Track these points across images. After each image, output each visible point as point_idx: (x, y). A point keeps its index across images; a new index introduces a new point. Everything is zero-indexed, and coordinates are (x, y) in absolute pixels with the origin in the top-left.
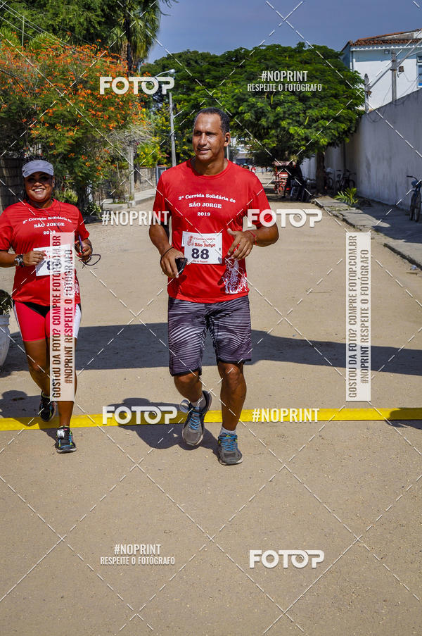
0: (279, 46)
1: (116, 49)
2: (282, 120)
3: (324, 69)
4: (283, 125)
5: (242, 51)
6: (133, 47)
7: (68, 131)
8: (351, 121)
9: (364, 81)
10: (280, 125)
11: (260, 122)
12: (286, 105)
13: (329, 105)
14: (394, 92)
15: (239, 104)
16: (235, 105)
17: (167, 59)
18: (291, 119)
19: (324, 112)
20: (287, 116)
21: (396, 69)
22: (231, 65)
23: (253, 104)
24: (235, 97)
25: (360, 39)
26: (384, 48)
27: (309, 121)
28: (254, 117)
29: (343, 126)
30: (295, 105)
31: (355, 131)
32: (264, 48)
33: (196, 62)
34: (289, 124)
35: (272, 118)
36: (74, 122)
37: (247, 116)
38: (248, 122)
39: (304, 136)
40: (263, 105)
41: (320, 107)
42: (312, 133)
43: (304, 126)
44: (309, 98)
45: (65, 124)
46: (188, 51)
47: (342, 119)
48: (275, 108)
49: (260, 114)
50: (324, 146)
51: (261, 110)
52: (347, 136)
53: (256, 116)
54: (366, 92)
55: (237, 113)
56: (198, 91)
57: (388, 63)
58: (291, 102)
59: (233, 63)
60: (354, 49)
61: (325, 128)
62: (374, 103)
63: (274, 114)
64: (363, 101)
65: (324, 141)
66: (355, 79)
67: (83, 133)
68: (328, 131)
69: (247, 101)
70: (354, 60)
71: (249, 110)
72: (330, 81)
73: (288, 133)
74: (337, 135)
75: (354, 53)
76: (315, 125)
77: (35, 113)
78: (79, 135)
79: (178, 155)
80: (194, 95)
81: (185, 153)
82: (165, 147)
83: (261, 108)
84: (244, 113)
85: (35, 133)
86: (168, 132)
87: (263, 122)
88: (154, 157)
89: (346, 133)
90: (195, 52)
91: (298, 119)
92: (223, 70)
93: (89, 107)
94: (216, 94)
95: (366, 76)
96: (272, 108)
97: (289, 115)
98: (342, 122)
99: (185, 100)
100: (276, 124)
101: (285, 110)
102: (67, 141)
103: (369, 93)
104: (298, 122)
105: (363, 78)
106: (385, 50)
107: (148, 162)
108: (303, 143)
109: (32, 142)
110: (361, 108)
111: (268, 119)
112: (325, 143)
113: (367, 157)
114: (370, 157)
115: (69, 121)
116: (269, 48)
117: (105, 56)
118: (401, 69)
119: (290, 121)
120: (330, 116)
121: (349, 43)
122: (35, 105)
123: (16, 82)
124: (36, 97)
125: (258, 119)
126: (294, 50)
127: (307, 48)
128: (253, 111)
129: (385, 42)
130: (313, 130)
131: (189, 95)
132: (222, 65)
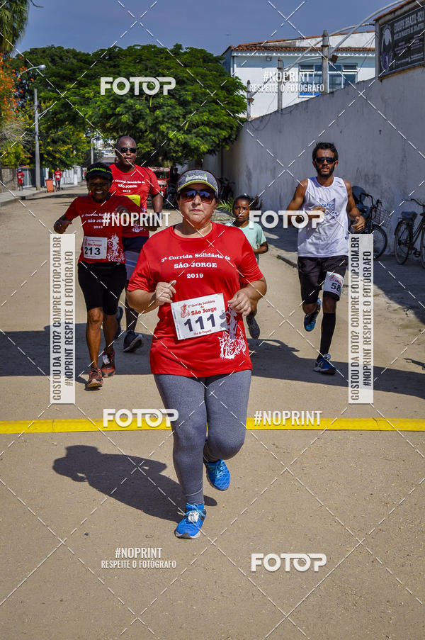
0: (155, 47)
2: (161, 124)
3: (205, 73)
4: (162, 129)
5: (116, 50)
8: (231, 128)
9: (246, 88)
10: (159, 129)
11: (137, 125)
12: (165, 108)
13: (209, 111)
14: (280, 101)
15: (116, 105)
16: (112, 105)
17: (30, 53)
18: (171, 123)
19: (205, 118)
20: (166, 120)
21: (283, 77)
22: (104, 64)
23: (131, 106)
24: (112, 98)
25: (242, 44)
26: (266, 55)
27: (189, 126)
28: (131, 119)
29: (224, 133)
30: (175, 109)
31: (235, 139)
32: (139, 48)
33: (61, 58)
34: (168, 128)
35: (150, 122)
37: (125, 118)
38: (125, 125)
39: (183, 141)
40: (141, 107)
41: (201, 112)
42: (192, 138)
43: (184, 131)
44: (190, 102)
46: (53, 47)
47: (223, 126)
48: (154, 111)
49: (138, 117)
50: (204, 153)
51: (139, 113)
52: (227, 144)
53: (134, 118)
54: (248, 99)
55: (114, 114)
56: (69, 90)
58: (170, 106)
59: (106, 62)
60: (235, 54)
61: (206, 134)
62: (256, 111)
63: (153, 117)
64: (245, 108)
65: (204, 148)
66: (236, 85)
68: (208, 138)
69: (124, 102)
70: (235, 65)
71: (127, 112)
72: (211, 86)
73: (167, 137)
74: (218, 142)
75: (235, 58)
76: (194, 131)
79: (41, 156)
81: (49, 153)
83: (139, 110)
84: (121, 115)
87: (141, 125)
88: (17, 157)
89: (226, 140)
90: (60, 48)
91: (177, 124)
92: (96, 69)
94: (88, 93)
95: (249, 83)
96: (150, 111)
97: (169, 119)
98: (223, 129)
99: (55, 98)
100: (154, 128)
101: (164, 114)
103: (251, 100)
104: (178, 126)
105: (245, 84)
106: (267, 57)
107: (10, 162)
108: (180, 148)
110: (241, 115)
111: (146, 121)
112: (206, 150)
113: (247, 167)
114: (251, 166)
116: (144, 48)
119: (169, 125)
120: (211, 122)
121: (230, 47)
125: (136, 121)
126: (171, 52)
127: (185, 50)
128: (130, 113)
129: (267, 49)
130: (193, 136)
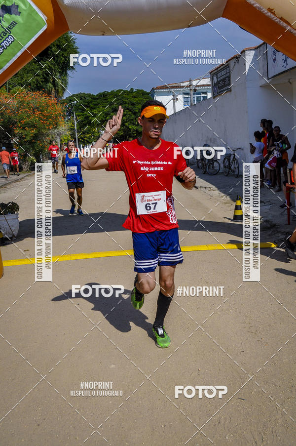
0: (122, 90)
1: (49, 93)
5: (106, 93)
6: (57, 92)
7: (31, 130)
14: (174, 109)
21: (175, 99)
25: (158, 86)
32: (115, 91)
33: (84, 98)
36: (34, 126)
45: (29, 127)
57: (171, 97)
59: (102, 98)
60: (155, 91)
67: (38, 131)
70: (156, 96)
73: (129, 128)
75: (156, 93)
77: (16, 123)
78: (36, 132)
79: (79, 139)
80: (85, 113)
81: (82, 138)
82: (73, 136)
85: (16, 132)
86: (74, 129)
92: (98, 101)
93: (40, 119)
102: (31, 135)
106: (169, 91)
108: (135, 132)
109: (15, 136)
115: (32, 126)
116: (118, 91)
117: (46, 96)
118: (177, 99)
121: (153, 88)
122: (16, 119)
123: (6, 109)
124: (16, 115)
126: (129, 92)
127: (135, 91)
131: (83, 113)
132: (97, 99)
